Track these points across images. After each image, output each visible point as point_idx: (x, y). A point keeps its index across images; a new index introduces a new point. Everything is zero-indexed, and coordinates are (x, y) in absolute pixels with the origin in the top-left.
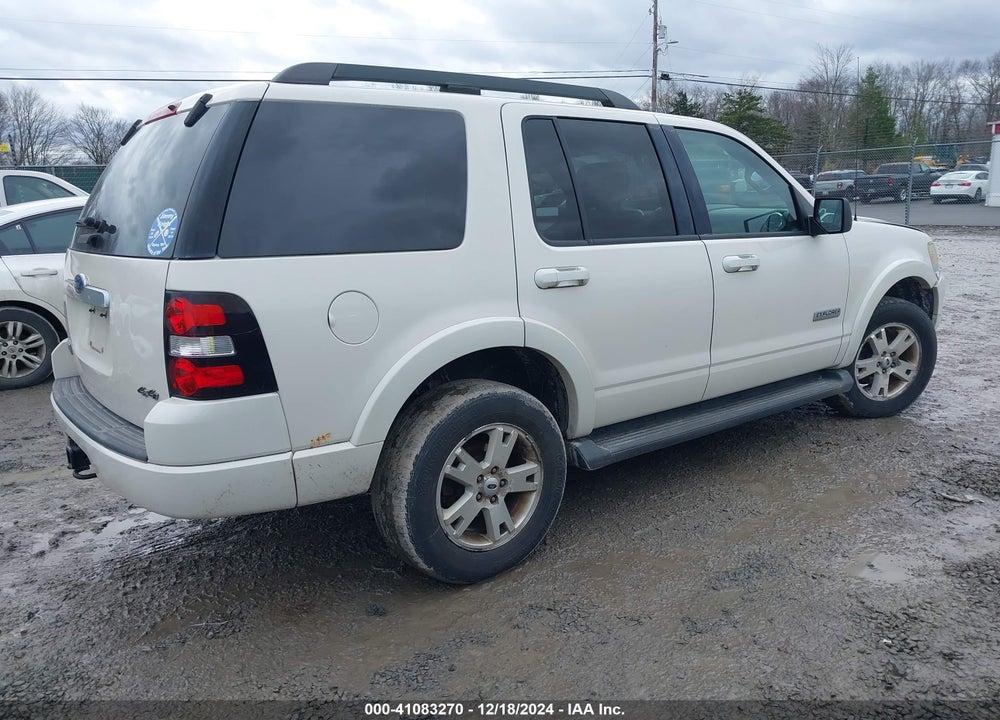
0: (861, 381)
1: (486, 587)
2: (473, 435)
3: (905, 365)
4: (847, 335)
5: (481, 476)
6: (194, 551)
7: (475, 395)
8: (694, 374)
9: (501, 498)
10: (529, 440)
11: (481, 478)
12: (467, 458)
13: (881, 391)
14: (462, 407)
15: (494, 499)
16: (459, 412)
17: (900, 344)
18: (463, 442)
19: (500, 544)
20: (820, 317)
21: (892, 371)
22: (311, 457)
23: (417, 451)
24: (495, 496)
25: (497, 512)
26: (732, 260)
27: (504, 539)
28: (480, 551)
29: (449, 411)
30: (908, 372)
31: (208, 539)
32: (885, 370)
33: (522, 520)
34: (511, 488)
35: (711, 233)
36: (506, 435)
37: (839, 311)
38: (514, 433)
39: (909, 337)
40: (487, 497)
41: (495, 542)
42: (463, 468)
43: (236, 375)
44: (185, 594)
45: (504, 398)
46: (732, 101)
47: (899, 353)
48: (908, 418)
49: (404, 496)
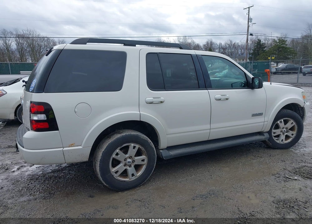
0: (275, 137)
1: (126, 192)
2: (123, 146)
3: (291, 132)
4: (266, 121)
5: (126, 159)
6: (52, 174)
7: (124, 134)
8: (205, 131)
9: (133, 166)
10: (143, 149)
11: (125, 160)
12: (121, 153)
13: (282, 140)
14: (119, 138)
15: (130, 166)
16: (118, 139)
17: (289, 125)
18: (119, 148)
19: (132, 180)
20: (254, 115)
21: (286, 134)
22: (68, 150)
23: (103, 150)
24: (131, 165)
25: (131, 170)
26: (218, 96)
27: (134, 178)
28: (125, 181)
29: (115, 139)
30: (292, 135)
31: (58, 171)
32: (283, 134)
33: (140, 173)
34: (136, 163)
35: (212, 88)
36: (134, 147)
37: (262, 113)
38: (137, 146)
39: (292, 123)
40: (128, 165)
41: (130, 179)
42: (119, 156)
43: (46, 125)
44: (43, 186)
45: (134, 136)
46: (276, 42)
47: (289, 128)
48: (292, 150)
49: (99, 163)
